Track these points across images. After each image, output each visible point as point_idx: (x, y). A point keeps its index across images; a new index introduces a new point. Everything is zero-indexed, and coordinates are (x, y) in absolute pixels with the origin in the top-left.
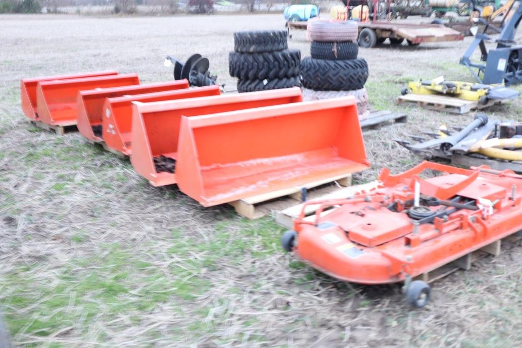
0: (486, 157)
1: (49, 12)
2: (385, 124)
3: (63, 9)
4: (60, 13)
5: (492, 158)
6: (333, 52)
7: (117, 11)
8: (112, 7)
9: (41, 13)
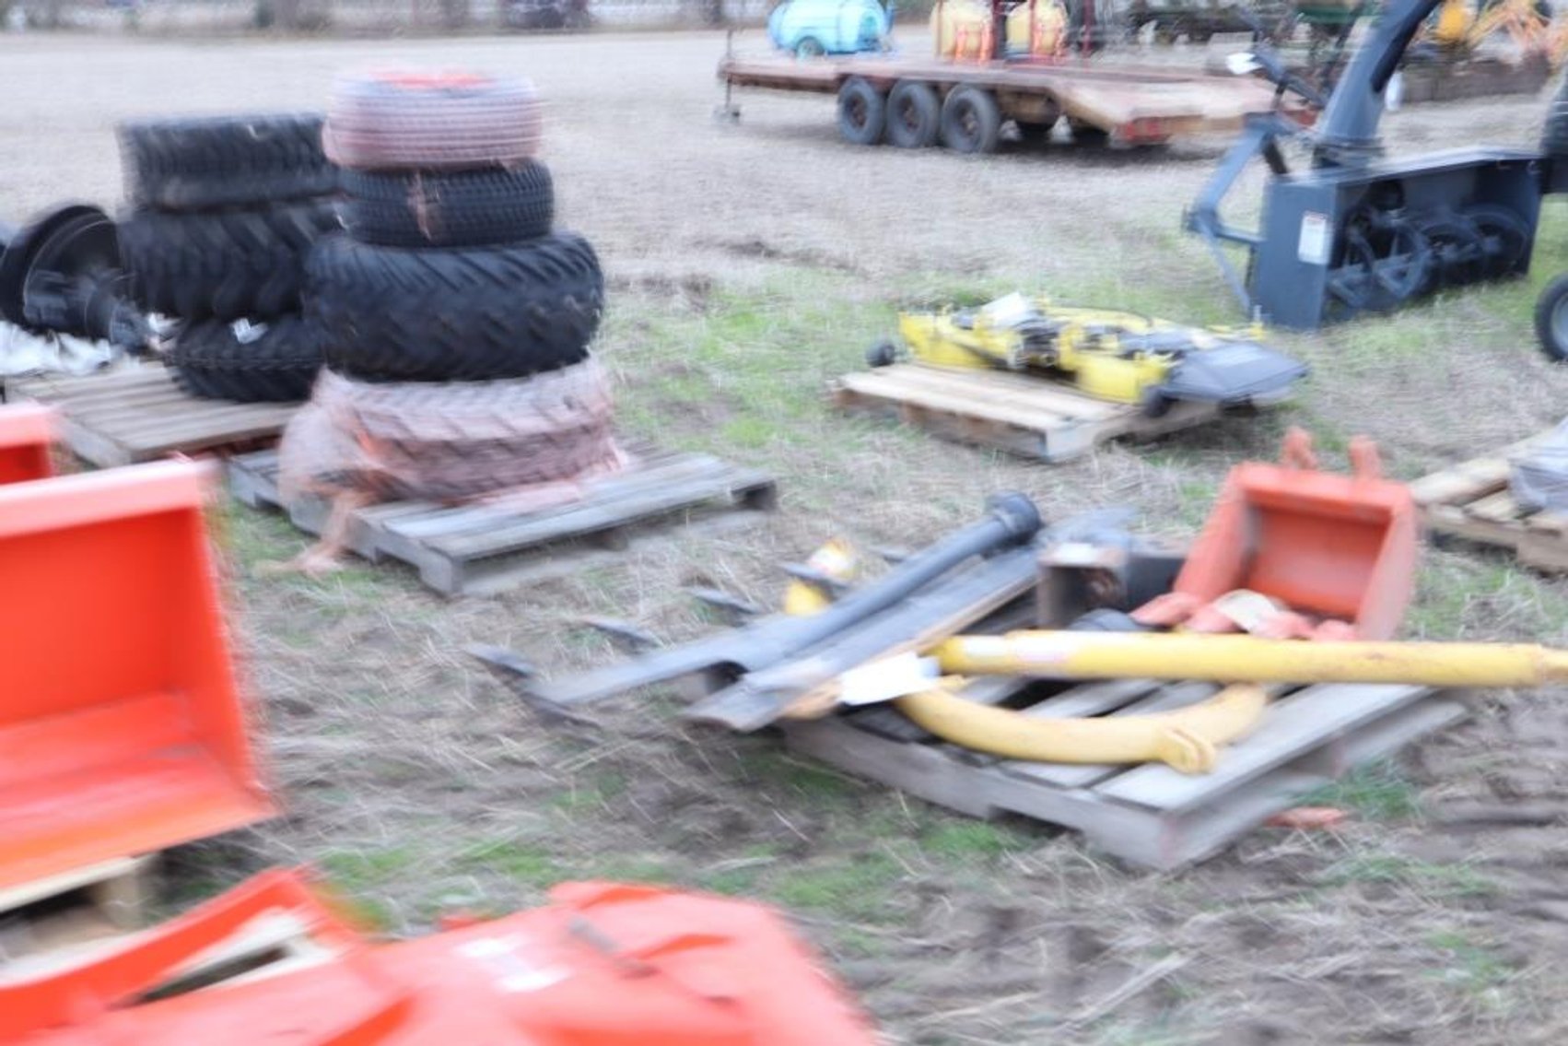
0: (906, 732)
2: (701, 509)
3: (82, 15)
4: (68, 27)
5: (934, 740)
6: (411, 215)
7: (263, 22)
8: (246, 11)
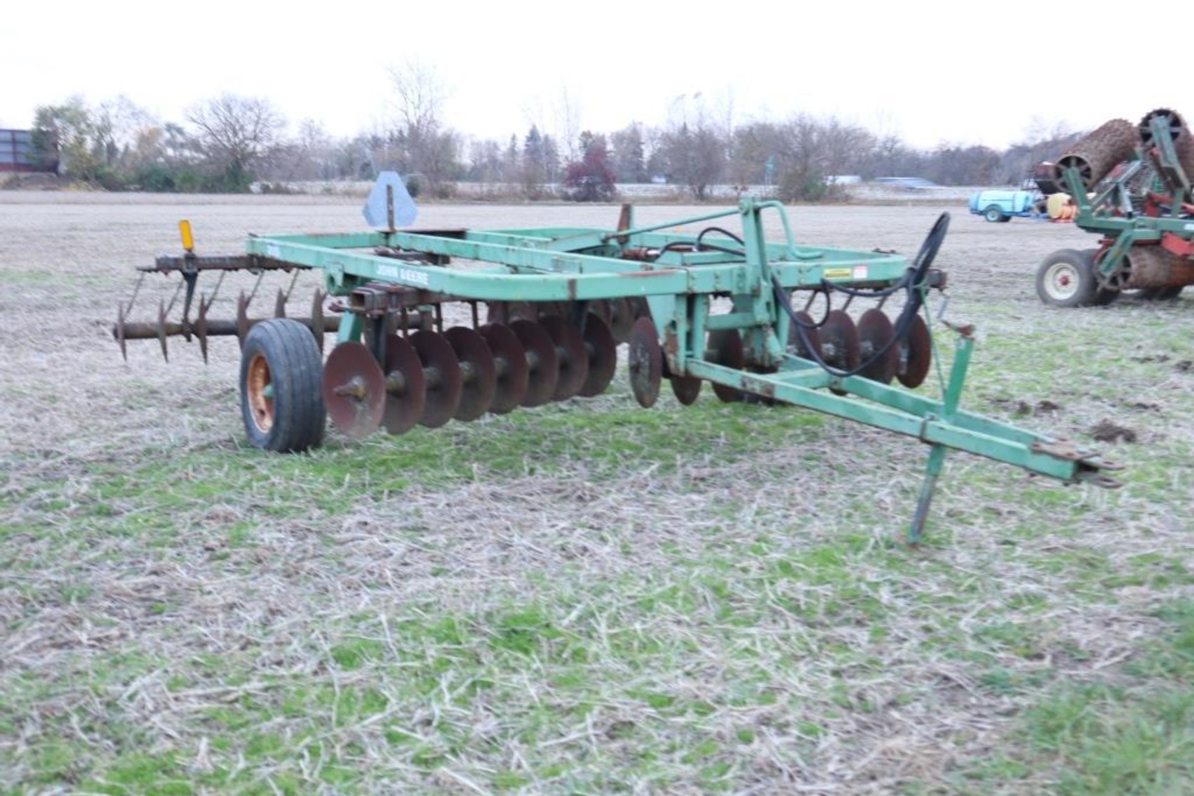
1: (266, 190)
9: (249, 191)
